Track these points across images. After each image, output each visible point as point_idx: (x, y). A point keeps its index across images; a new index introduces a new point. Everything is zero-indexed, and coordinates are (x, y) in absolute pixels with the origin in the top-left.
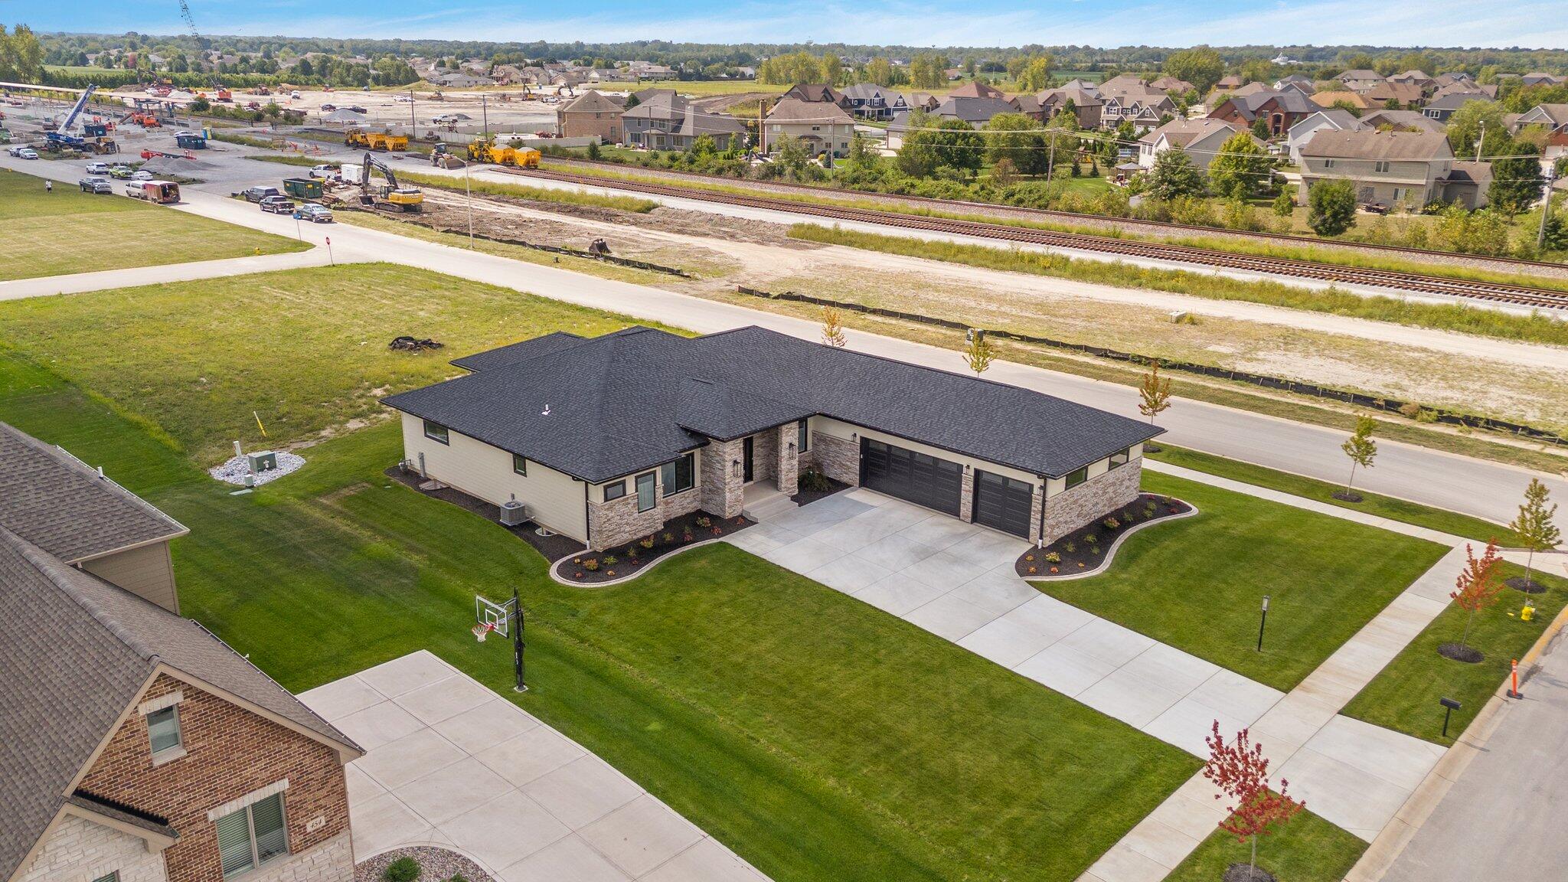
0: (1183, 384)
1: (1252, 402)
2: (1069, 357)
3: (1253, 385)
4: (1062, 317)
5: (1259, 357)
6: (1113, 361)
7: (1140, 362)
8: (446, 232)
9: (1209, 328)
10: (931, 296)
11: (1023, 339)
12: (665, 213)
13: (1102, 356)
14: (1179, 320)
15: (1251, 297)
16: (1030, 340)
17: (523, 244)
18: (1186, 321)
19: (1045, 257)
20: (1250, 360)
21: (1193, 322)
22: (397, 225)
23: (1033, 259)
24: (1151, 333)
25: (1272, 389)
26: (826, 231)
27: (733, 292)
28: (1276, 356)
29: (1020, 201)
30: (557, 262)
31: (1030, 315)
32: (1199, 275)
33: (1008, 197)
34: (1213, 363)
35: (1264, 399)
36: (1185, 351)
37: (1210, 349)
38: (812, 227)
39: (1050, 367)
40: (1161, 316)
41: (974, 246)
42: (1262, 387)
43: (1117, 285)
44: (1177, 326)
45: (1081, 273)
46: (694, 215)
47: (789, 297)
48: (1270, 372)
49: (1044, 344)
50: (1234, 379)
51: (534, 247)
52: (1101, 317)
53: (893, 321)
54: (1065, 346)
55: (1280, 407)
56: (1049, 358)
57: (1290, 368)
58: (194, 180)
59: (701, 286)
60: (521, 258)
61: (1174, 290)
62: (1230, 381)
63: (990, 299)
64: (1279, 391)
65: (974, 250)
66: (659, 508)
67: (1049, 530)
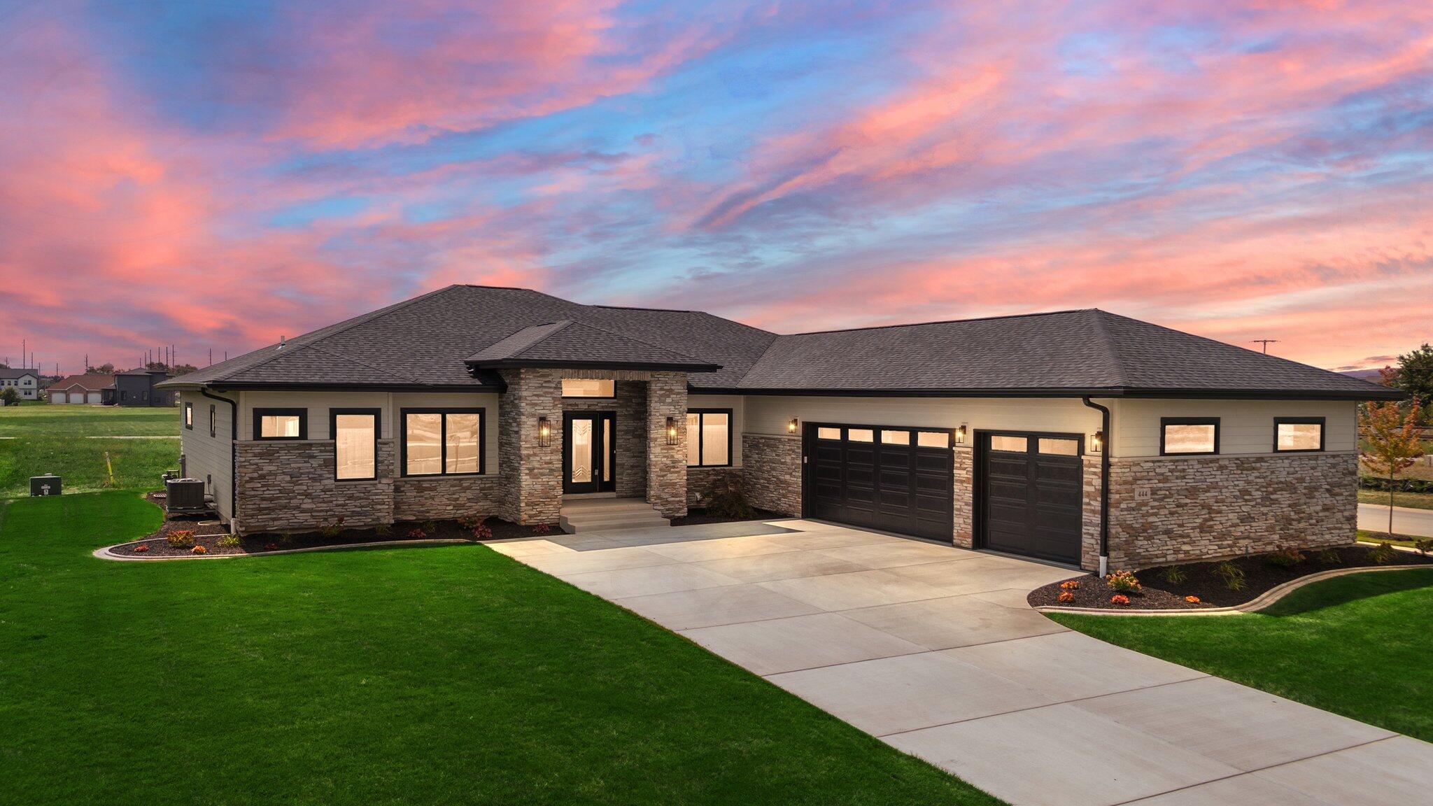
66: (384, 481)
67: (1124, 536)
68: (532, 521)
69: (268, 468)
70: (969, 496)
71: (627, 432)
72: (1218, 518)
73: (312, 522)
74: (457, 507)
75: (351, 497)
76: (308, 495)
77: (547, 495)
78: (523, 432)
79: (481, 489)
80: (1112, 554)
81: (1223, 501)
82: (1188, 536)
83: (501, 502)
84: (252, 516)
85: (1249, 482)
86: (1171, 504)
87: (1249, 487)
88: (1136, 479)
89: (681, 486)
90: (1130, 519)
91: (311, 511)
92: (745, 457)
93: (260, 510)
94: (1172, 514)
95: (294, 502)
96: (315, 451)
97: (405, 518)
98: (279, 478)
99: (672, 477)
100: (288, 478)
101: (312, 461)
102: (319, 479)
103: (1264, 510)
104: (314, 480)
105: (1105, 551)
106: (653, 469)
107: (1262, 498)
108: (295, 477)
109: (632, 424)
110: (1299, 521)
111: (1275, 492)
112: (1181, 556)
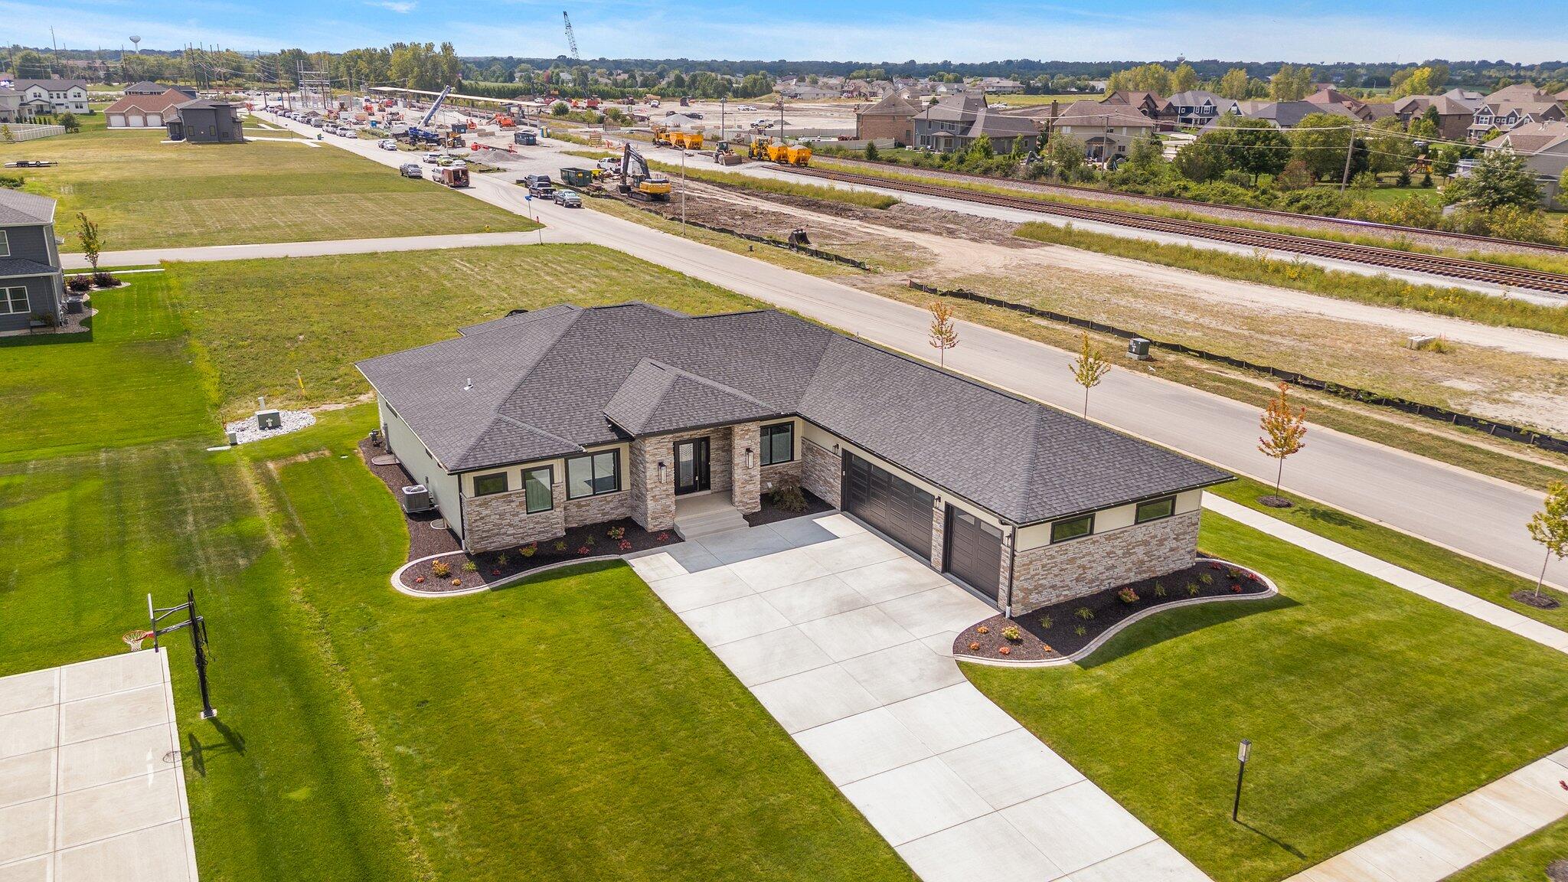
0: (1382, 424)
1: (1468, 455)
2: (1250, 380)
3: (1481, 433)
4: (1270, 333)
5: (1511, 399)
6: (1303, 390)
7: (1336, 393)
8: (672, 219)
9: (1460, 359)
10: (1124, 301)
11: (1203, 355)
12: (903, 209)
13: (1291, 382)
14: (1421, 346)
15: (1543, 325)
16: (1210, 357)
17: (732, 232)
18: (1431, 348)
19: (1293, 266)
20: (1496, 401)
21: (1439, 350)
22: (635, 213)
23: (1278, 269)
24: (1376, 359)
25: (1507, 441)
26: (1057, 230)
27: (903, 287)
28: (1537, 399)
29: (1306, 208)
30: (751, 250)
31: (1230, 329)
32: (1485, 295)
33: (1292, 203)
34: (1441, 401)
35: (1488, 453)
36: (1409, 385)
37: (1447, 384)
38: (1043, 226)
39: (1216, 390)
40: (1400, 340)
41: (1215, 251)
42: (1493, 437)
43: (1368, 302)
44: (1416, 354)
45: (1330, 286)
46: (930, 211)
47: (960, 294)
48: (1516, 418)
49: (1226, 363)
50: (1457, 423)
51: (740, 236)
52: (1319, 336)
53: (1059, 326)
54: (1249, 366)
55: (1506, 465)
56: (1221, 380)
57: (1548, 415)
58: (498, 169)
59: (876, 280)
60: (721, 246)
61: (1441, 312)
62: (1451, 425)
63: (1193, 308)
64: (1516, 444)
65: (1214, 255)
66: (558, 510)
67: (1021, 595)
68: (656, 529)
69: (485, 513)
70: (941, 541)
71: (717, 449)
72: (1089, 572)
73: (515, 541)
74: (604, 514)
75: (538, 523)
76: (510, 525)
77: (666, 511)
78: (648, 474)
79: (620, 501)
80: (1013, 605)
81: (1094, 561)
82: (1068, 586)
83: (633, 508)
84: (478, 543)
85: (1113, 547)
86: (1056, 571)
87: (1114, 550)
88: (1031, 562)
89: (756, 492)
90: (1026, 585)
91: (514, 534)
92: (804, 455)
93: (482, 538)
94: (1056, 576)
95: (503, 531)
96: (513, 498)
97: (570, 526)
98: (492, 517)
99: (750, 487)
100: (498, 517)
101: (512, 504)
102: (517, 515)
103: (1125, 560)
104: (514, 515)
105: (1010, 604)
106: (737, 484)
107: (1123, 554)
108: (502, 516)
109: (721, 443)
110: (1151, 561)
111: (1134, 548)
112: (1062, 598)
